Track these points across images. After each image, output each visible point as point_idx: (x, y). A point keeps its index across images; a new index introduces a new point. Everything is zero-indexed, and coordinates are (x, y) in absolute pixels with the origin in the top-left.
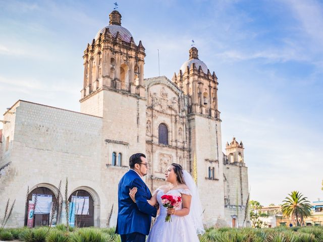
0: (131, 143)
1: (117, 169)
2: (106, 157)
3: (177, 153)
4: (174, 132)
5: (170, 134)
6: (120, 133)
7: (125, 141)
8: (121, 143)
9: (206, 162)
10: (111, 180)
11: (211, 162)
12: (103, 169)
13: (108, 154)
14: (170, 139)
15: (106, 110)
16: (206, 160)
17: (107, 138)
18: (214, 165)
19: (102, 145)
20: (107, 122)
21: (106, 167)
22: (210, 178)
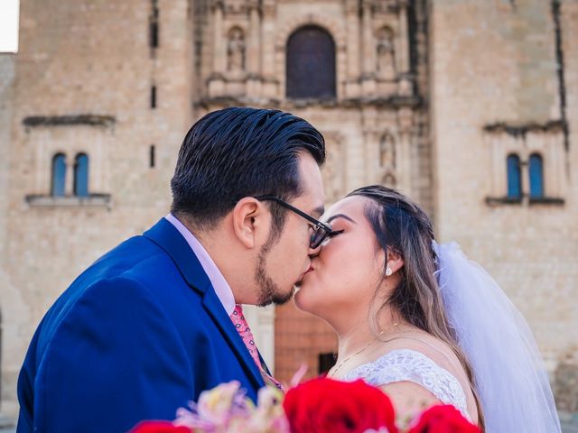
0: (121, 116)
1: (65, 207)
2: (26, 172)
3: (362, 121)
4: (353, 47)
5: (340, 57)
6: (79, 88)
7: (98, 110)
8: (85, 120)
9: (488, 137)
10: (45, 243)
11: (520, 131)
12: (13, 213)
13: (33, 162)
14: (341, 77)
15: (30, 23)
16: (490, 129)
17: (32, 113)
18: (535, 142)
19: (14, 136)
20: (33, 62)
21: (25, 206)
22: (513, 198)
